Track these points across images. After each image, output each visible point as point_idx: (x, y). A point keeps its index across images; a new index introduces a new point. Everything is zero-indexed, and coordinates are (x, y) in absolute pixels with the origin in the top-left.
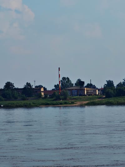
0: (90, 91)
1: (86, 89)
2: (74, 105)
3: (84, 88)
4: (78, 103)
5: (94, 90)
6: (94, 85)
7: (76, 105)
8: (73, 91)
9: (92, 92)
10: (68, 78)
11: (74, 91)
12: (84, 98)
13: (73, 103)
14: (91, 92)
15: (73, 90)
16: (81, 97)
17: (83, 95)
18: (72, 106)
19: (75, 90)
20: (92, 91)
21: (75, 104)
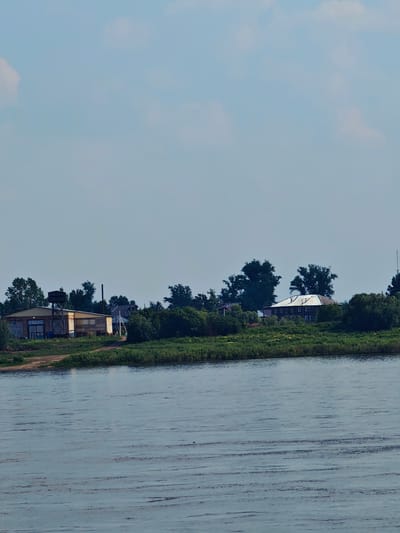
0: (85, 322)
1: (71, 315)
2: (21, 367)
3: (65, 314)
4: (37, 361)
5: (98, 321)
6: (133, 302)
7: (28, 366)
8: (30, 323)
9: (93, 326)
10: (32, 282)
11: (34, 323)
12: (60, 343)
13: (17, 361)
14: (89, 326)
15: (30, 319)
16: (49, 341)
17: (59, 336)
18: (14, 372)
19: (38, 318)
20: (93, 322)
21: (26, 363)
